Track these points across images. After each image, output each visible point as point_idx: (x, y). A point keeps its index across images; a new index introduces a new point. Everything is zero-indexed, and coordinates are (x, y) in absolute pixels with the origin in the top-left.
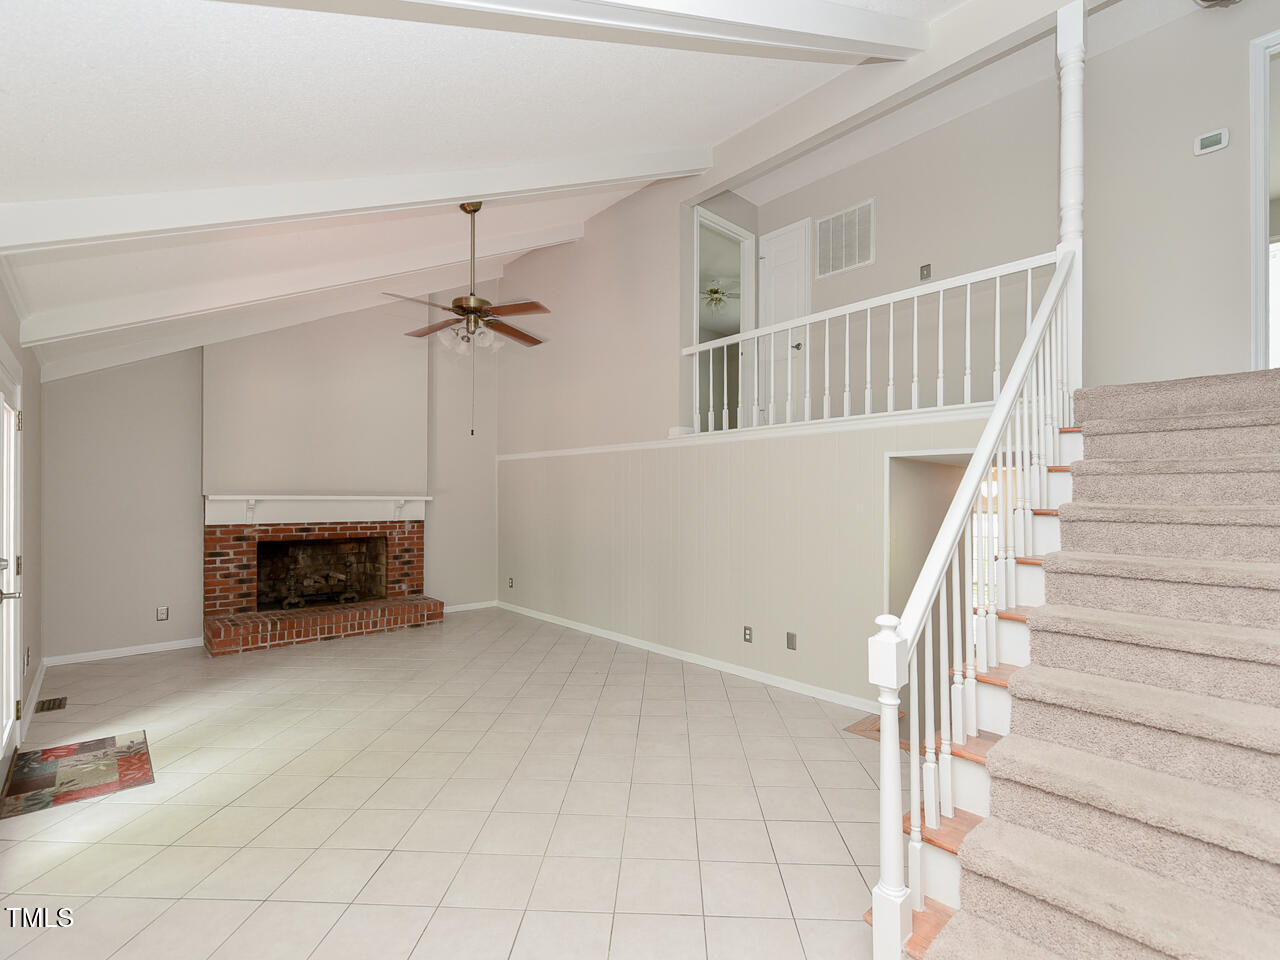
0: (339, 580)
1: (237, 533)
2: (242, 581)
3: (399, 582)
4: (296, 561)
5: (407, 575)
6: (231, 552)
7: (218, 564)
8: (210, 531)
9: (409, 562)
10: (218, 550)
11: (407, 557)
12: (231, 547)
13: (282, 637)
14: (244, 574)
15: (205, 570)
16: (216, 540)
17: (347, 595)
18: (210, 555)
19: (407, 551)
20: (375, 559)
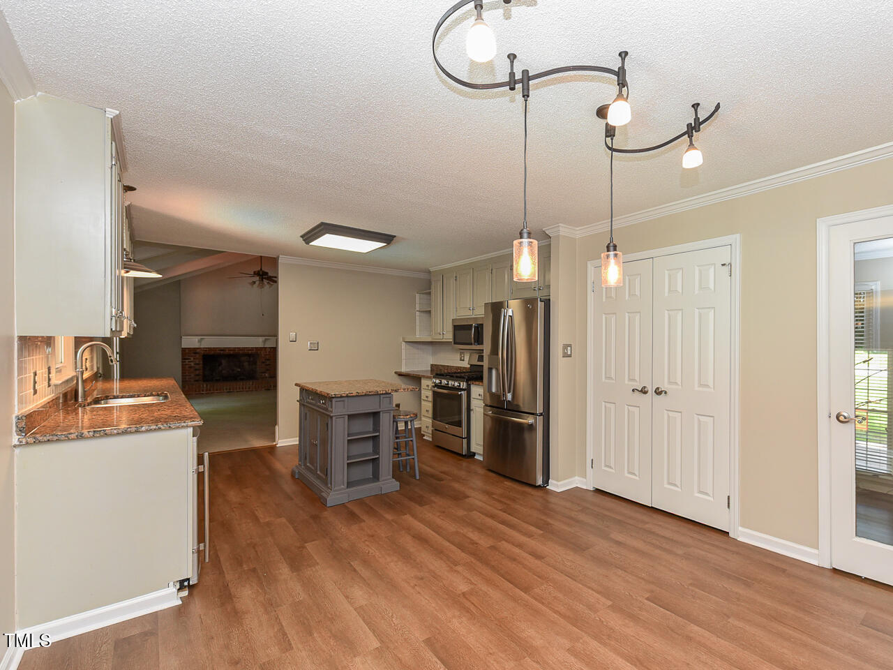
0: (238, 372)
1: (194, 351)
2: (196, 370)
3: (264, 372)
4: (220, 364)
5: (267, 370)
6: (192, 358)
7: (187, 363)
8: (184, 350)
9: (269, 365)
10: (187, 357)
11: (268, 363)
12: (192, 356)
13: (210, 390)
14: (197, 367)
15: (182, 365)
16: (187, 353)
17: (242, 377)
18: (184, 359)
19: (268, 360)
20: (255, 363)
